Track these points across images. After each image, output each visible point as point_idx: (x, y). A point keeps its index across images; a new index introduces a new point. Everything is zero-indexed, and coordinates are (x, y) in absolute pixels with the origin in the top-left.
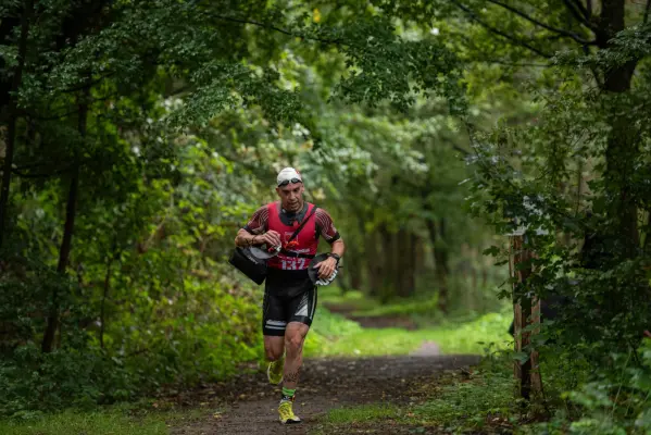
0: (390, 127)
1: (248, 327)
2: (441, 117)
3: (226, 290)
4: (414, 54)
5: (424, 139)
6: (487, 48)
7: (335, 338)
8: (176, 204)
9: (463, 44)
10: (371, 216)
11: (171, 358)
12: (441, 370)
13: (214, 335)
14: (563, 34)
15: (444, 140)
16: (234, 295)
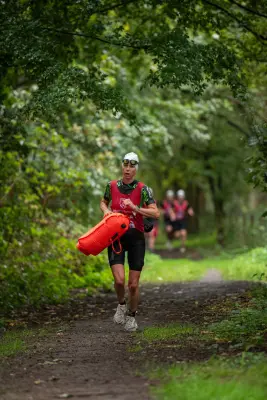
0: (181, 107)
1: (79, 262)
2: (219, 100)
3: (62, 234)
4: (204, 54)
5: (207, 116)
6: (256, 50)
8: (24, 169)
9: (238, 47)
11: (22, 287)
12: (224, 294)
13: (53, 267)
15: (220, 116)
16: (67, 238)
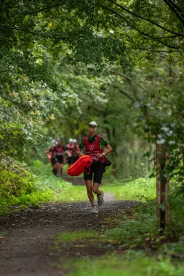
0: (88, 80)
1: (15, 187)
2: (114, 76)
3: (4, 168)
4: (104, 44)
5: (105, 86)
6: (139, 42)
7: (59, 192)
9: (127, 40)
10: (77, 126)
12: (116, 209)
14: (178, 35)
15: (115, 87)
16: (7, 170)
